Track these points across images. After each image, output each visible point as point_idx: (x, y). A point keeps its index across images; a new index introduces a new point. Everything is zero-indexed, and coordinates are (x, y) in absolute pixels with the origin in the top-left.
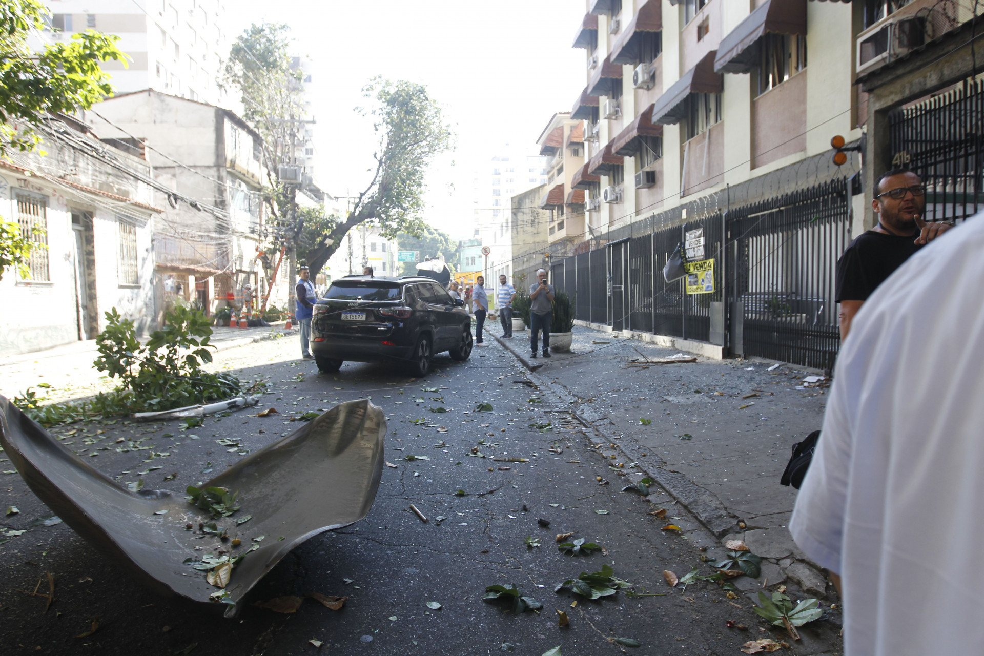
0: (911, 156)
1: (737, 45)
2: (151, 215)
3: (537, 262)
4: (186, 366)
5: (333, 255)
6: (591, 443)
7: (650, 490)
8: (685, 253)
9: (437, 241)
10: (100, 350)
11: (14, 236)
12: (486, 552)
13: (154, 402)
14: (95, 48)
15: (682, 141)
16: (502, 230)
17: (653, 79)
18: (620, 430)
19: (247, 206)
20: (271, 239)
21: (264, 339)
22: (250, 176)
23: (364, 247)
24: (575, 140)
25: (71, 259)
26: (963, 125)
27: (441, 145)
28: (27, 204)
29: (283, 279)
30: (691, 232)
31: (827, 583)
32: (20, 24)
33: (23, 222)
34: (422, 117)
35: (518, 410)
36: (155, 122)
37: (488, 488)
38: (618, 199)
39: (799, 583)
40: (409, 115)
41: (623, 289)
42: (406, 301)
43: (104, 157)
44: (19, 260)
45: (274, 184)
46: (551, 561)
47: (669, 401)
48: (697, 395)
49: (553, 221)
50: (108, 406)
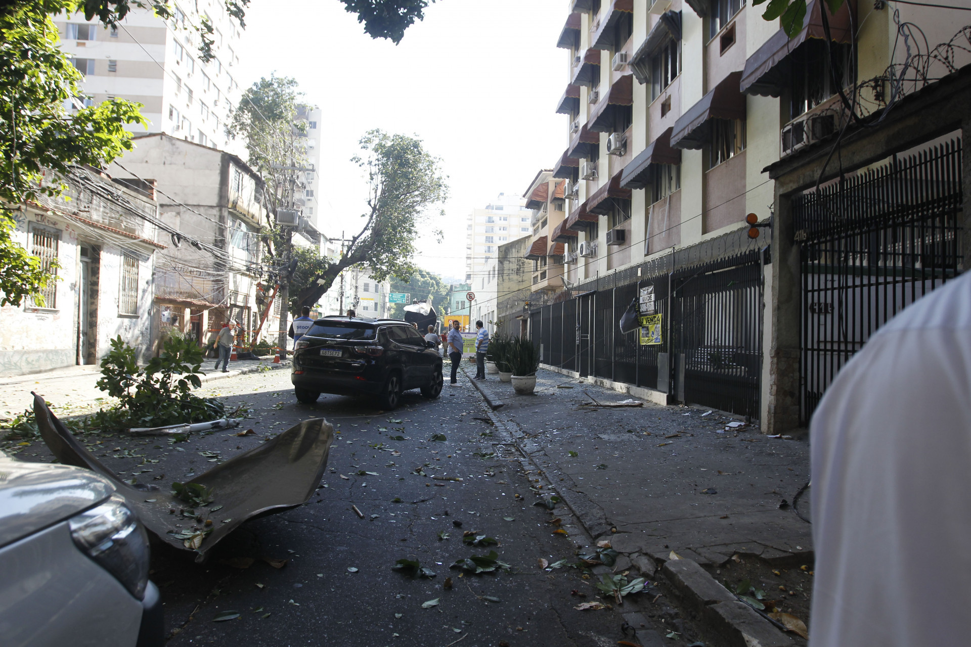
0: (807, 234)
1: (688, 125)
2: (154, 250)
3: (518, 309)
4: (178, 390)
5: (324, 294)
6: (523, 469)
7: (556, 506)
8: (639, 308)
9: (428, 284)
10: (103, 372)
11: (34, 269)
12: (404, 540)
13: (147, 419)
14: (122, 112)
15: (647, 205)
16: (489, 277)
17: (624, 146)
18: (551, 460)
19: (245, 245)
20: (266, 276)
21: (252, 371)
22: (250, 217)
23: (356, 287)
24: (558, 196)
25: (77, 288)
26: (857, 208)
27: (432, 195)
28: (42, 237)
29: (276, 315)
30: (644, 289)
31: (657, 569)
32: (62, 95)
33: (37, 253)
34: (415, 170)
35: (470, 442)
36: (164, 164)
37: (421, 498)
38: (592, 254)
39: (639, 569)
40: (403, 167)
41: (589, 338)
42: (379, 342)
43: (117, 200)
44: (36, 290)
45: (272, 225)
46: (454, 548)
47: (601, 438)
48: (628, 434)
49: (537, 270)
50: (106, 421)
